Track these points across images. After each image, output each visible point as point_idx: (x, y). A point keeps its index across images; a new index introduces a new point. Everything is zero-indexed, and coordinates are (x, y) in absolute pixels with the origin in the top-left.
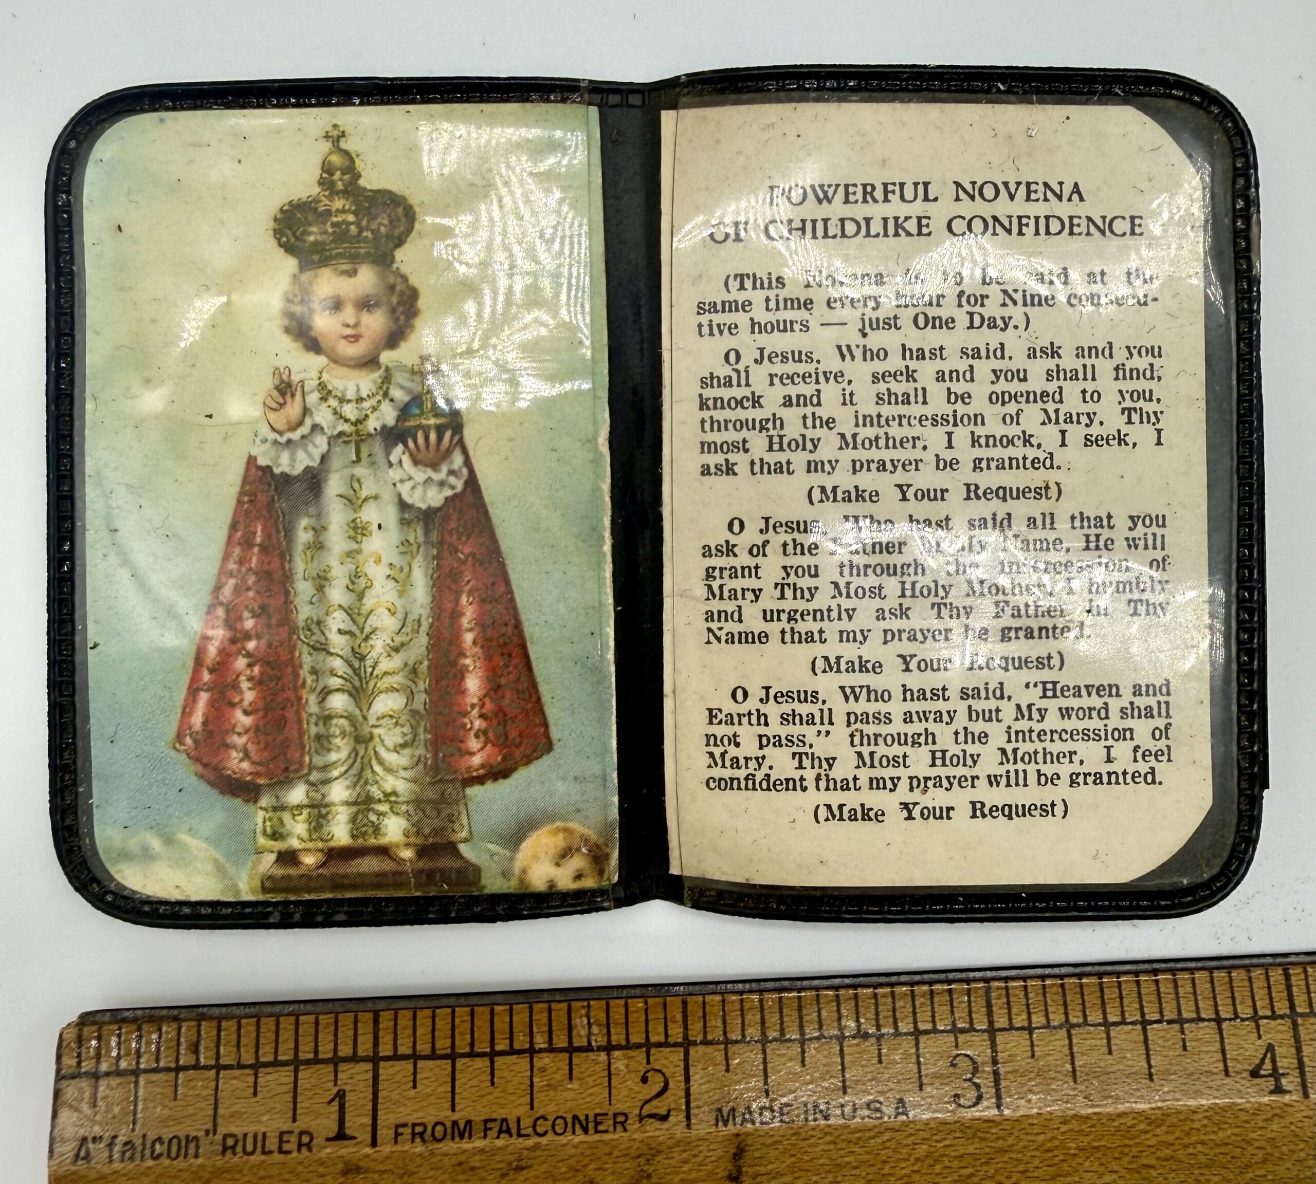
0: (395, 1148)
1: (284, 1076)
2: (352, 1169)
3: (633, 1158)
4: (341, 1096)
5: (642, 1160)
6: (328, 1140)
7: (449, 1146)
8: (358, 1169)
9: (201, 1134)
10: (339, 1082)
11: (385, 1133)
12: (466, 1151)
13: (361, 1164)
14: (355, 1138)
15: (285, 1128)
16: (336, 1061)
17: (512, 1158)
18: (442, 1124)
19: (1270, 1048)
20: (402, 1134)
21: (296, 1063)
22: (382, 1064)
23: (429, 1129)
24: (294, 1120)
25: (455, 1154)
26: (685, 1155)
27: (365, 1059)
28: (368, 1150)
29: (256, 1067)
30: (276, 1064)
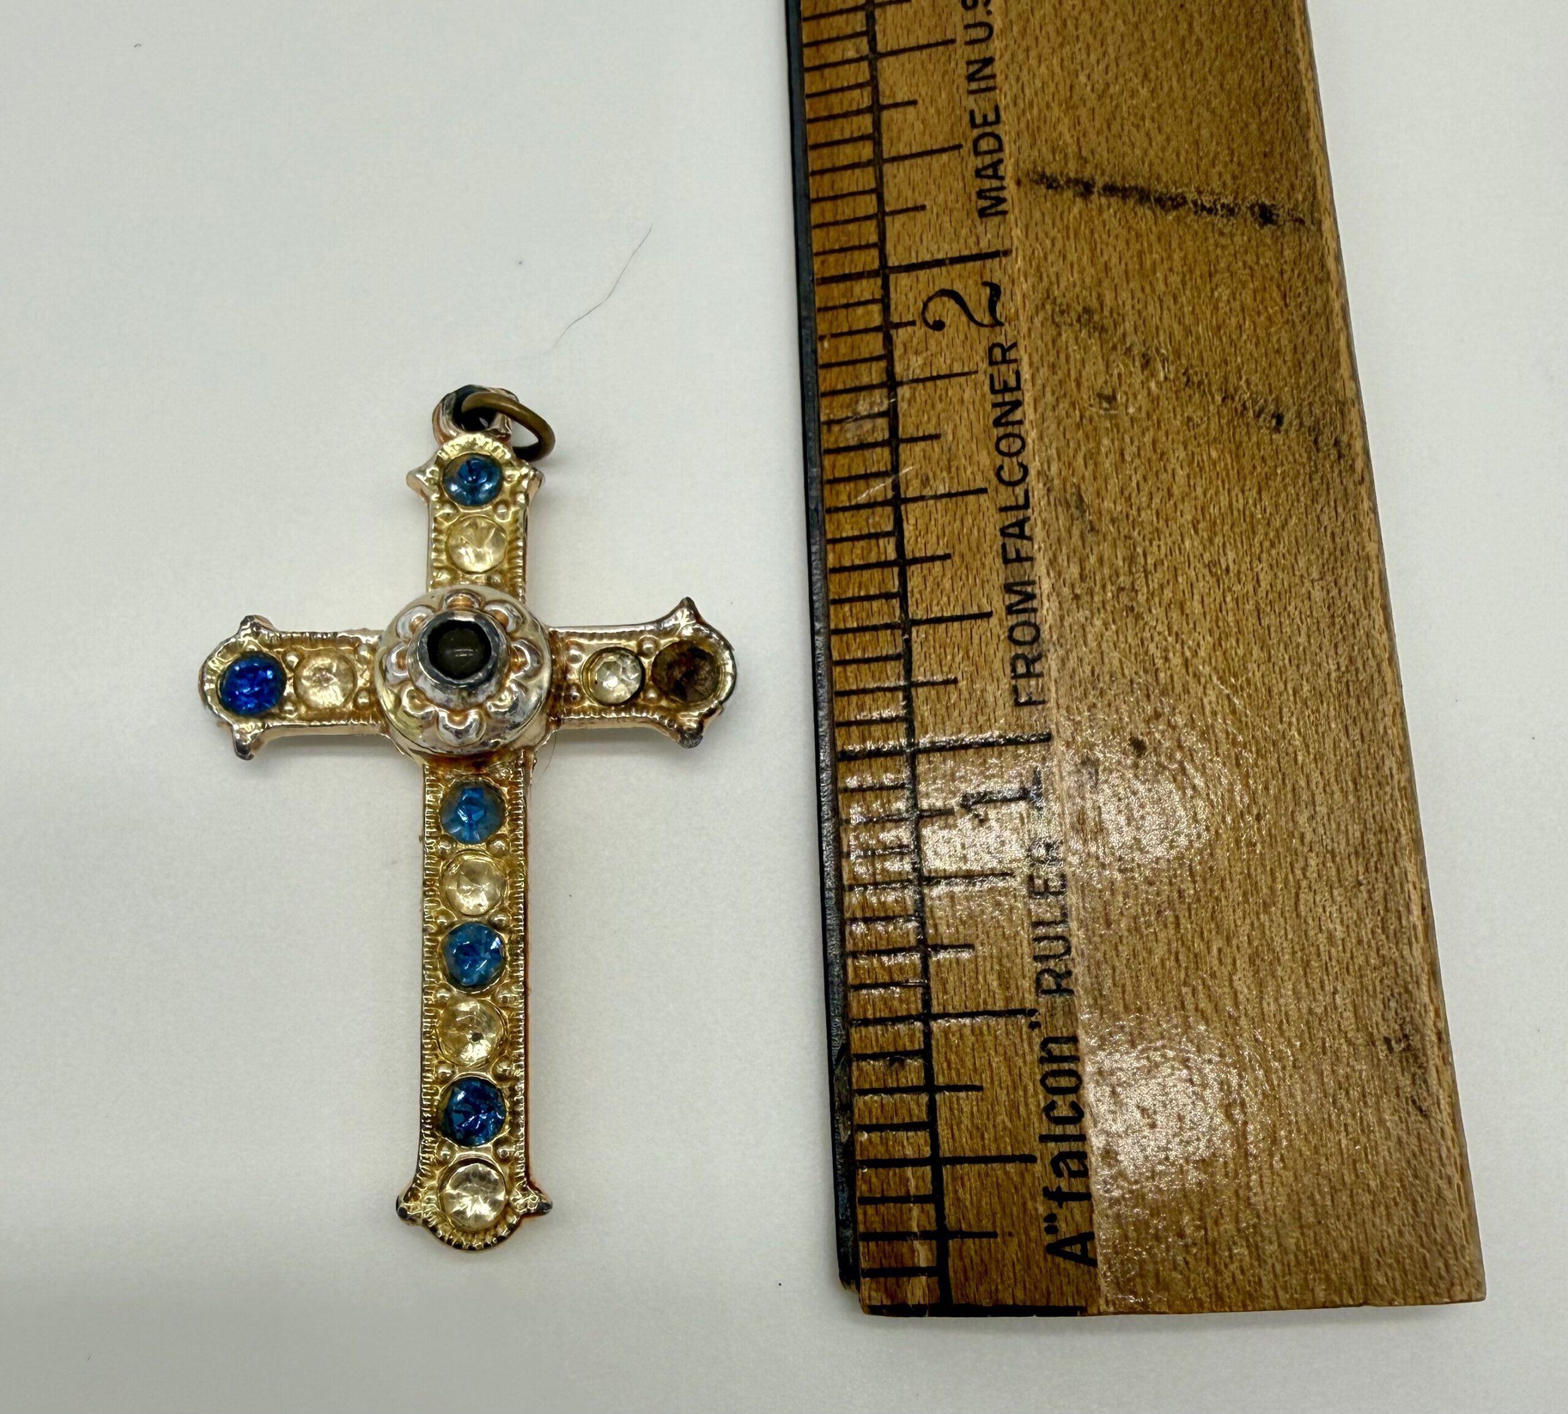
3: (1058, 333)
5: (1061, 320)
7: (1047, 611)
9: (1036, 1036)
10: (950, 807)
12: (1053, 589)
14: (1036, 773)
16: (915, 817)
17: (1064, 516)
18: (1011, 630)
20: (1029, 695)
21: (920, 881)
23: (1019, 650)
25: (1060, 605)
26: (1052, 257)
27: (912, 770)
28: (1056, 747)
29: (925, 949)
30: (920, 915)
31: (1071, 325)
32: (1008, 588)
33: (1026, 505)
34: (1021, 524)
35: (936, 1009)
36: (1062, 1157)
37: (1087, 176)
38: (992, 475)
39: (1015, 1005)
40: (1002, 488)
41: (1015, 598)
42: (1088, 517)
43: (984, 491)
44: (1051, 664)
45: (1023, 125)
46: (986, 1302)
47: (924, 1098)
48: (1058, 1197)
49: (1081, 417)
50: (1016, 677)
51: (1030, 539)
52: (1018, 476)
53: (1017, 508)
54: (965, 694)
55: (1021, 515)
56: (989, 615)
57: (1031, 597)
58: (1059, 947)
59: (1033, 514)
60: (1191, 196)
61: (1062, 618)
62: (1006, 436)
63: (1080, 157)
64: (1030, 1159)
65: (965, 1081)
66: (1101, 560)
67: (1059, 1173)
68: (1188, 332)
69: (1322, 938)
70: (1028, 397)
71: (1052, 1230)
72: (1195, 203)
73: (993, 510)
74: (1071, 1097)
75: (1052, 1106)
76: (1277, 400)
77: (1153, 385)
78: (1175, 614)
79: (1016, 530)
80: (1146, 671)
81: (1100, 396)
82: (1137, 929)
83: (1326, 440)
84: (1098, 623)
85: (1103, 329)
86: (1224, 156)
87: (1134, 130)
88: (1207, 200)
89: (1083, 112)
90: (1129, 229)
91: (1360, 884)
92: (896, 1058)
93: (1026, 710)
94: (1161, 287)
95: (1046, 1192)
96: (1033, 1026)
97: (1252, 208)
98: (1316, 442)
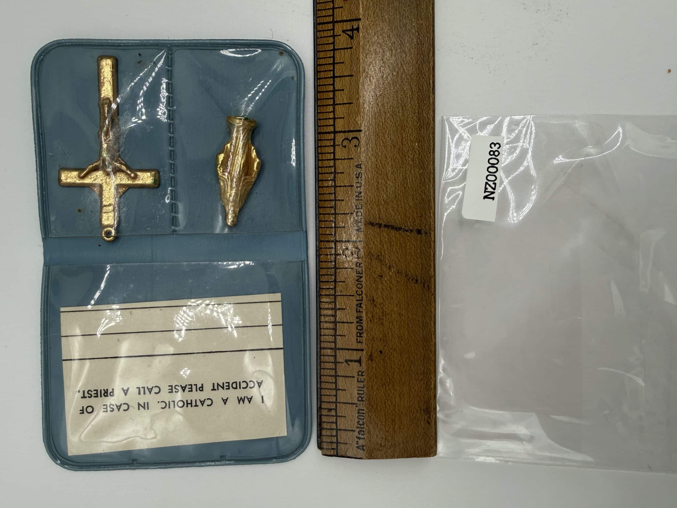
0: (364, 343)
1: (340, 380)
2: (371, 358)
3: (372, 261)
4: (347, 361)
5: (373, 258)
6: (360, 366)
7: (364, 324)
8: (371, 355)
9: (357, 408)
10: (343, 361)
11: (359, 346)
12: (366, 319)
13: (369, 354)
14: (360, 357)
15: (356, 380)
16: (336, 363)
17: (369, 303)
18: (357, 327)
19: (344, 31)
20: (360, 341)
21: (336, 376)
22: (337, 347)
23: (359, 331)
24: (354, 377)
25: (367, 323)
26: (371, 243)
27: (336, 353)
28: (365, 352)
29: (337, 389)
30: (336, 383)
31: (374, 259)
32: (357, 317)
33: (362, 300)
34: (361, 304)
35: (338, 401)
36: (360, 431)
37: (380, 222)
38: (355, 292)
39: (353, 402)
40: (357, 295)
41: (358, 320)
42: (374, 303)
43: (353, 296)
44: (365, 335)
45: (367, 210)
46: (345, 456)
47: (335, 418)
48: (359, 438)
49: (375, 280)
50: (357, 336)
51: (362, 308)
52: (360, 293)
53: (360, 300)
54: (347, 339)
55: (361, 302)
56: (353, 323)
57: (362, 320)
58: (362, 392)
59: (363, 302)
60: (403, 227)
61: (367, 325)
62: (359, 284)
63: (379, 218)
64: (355, 431)
65: (343, 415)
66: (376, 313)
67: (359, 434)
68: (399, 261)
69: (414, 390)
70: (364, 277)
71: (358, 444)
72: (404, 229)
73: (355, 300)
74: (363, 420)
75: (359, 422)
76: (417, 277)
77: (391, 273)
78: (391, 324)
79: (359, 305)
80: (384, 336)
81: (379, 276)
82: (378, 389)
83: (426, 286)
84: (375, 326)
85: (381, 260)
86: (411, 218)
87: (391, 211)
88: (406, 228)
89: (381, 207)
90: (388, 236)
91: (422, 379)
92: (330, 410)
93: (359, 344)
94: (394, 249)
95: (357, 437)
96: (356, 406)
97: (416, 230)
98: (424, 286)
